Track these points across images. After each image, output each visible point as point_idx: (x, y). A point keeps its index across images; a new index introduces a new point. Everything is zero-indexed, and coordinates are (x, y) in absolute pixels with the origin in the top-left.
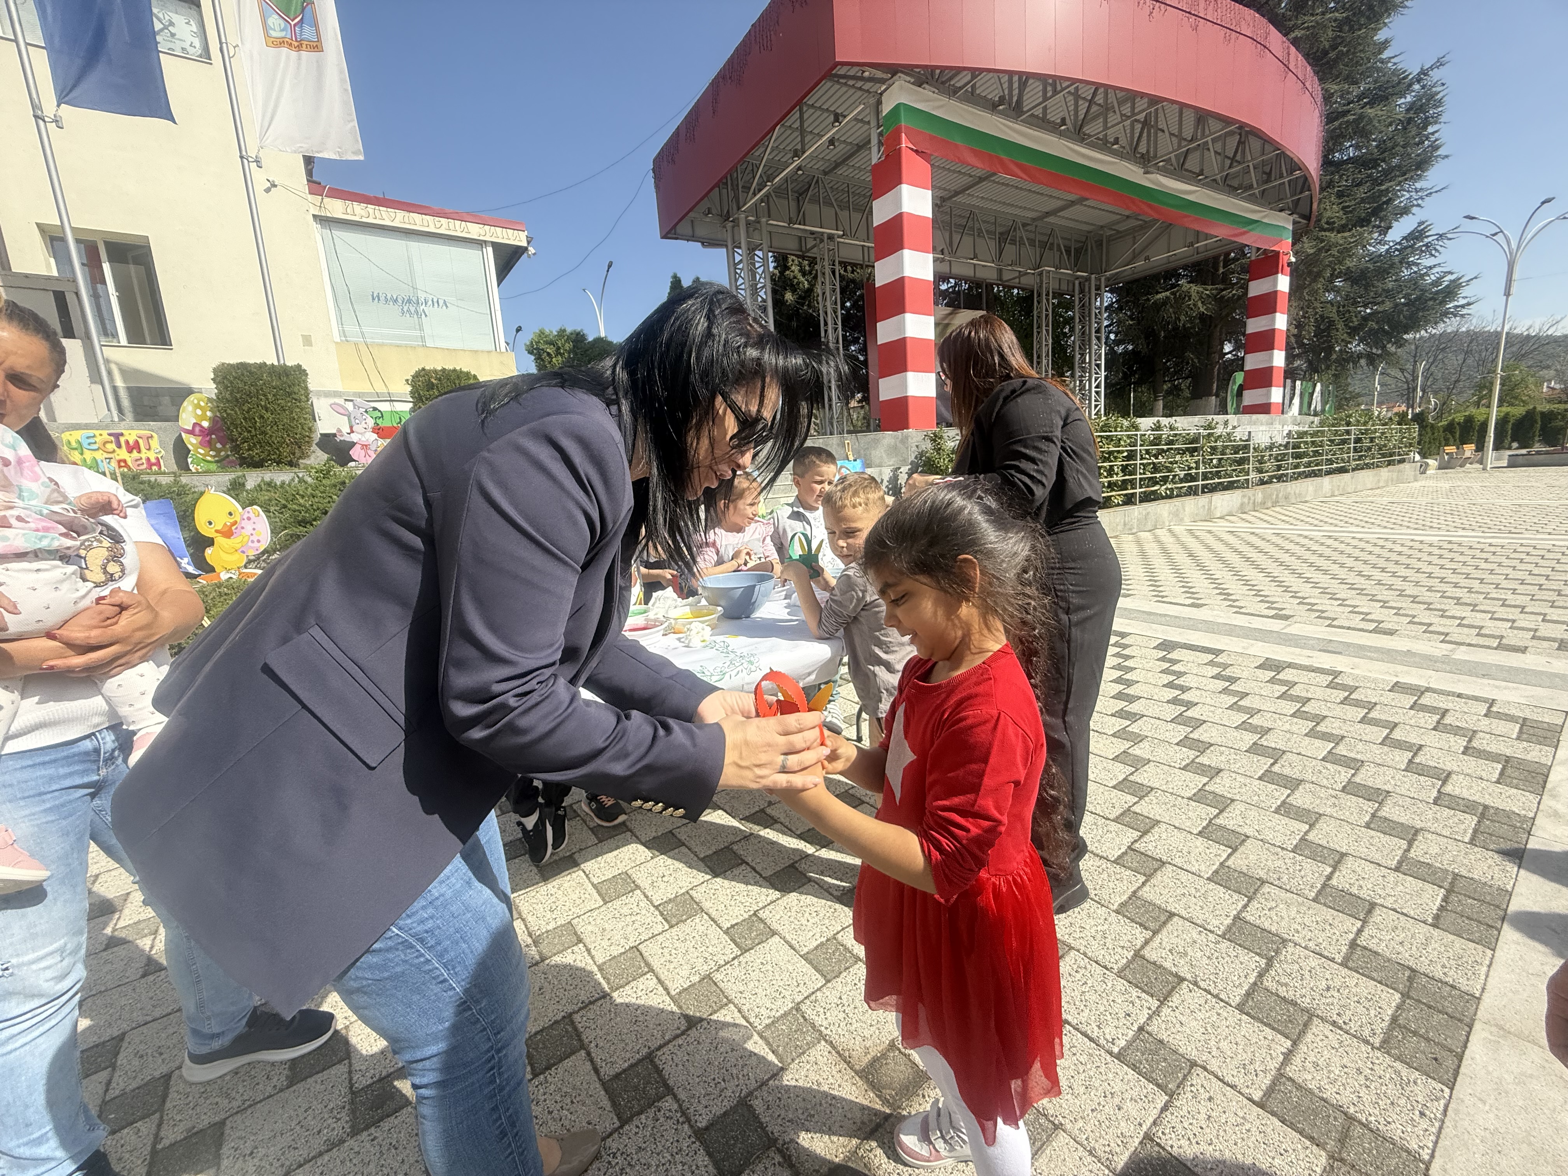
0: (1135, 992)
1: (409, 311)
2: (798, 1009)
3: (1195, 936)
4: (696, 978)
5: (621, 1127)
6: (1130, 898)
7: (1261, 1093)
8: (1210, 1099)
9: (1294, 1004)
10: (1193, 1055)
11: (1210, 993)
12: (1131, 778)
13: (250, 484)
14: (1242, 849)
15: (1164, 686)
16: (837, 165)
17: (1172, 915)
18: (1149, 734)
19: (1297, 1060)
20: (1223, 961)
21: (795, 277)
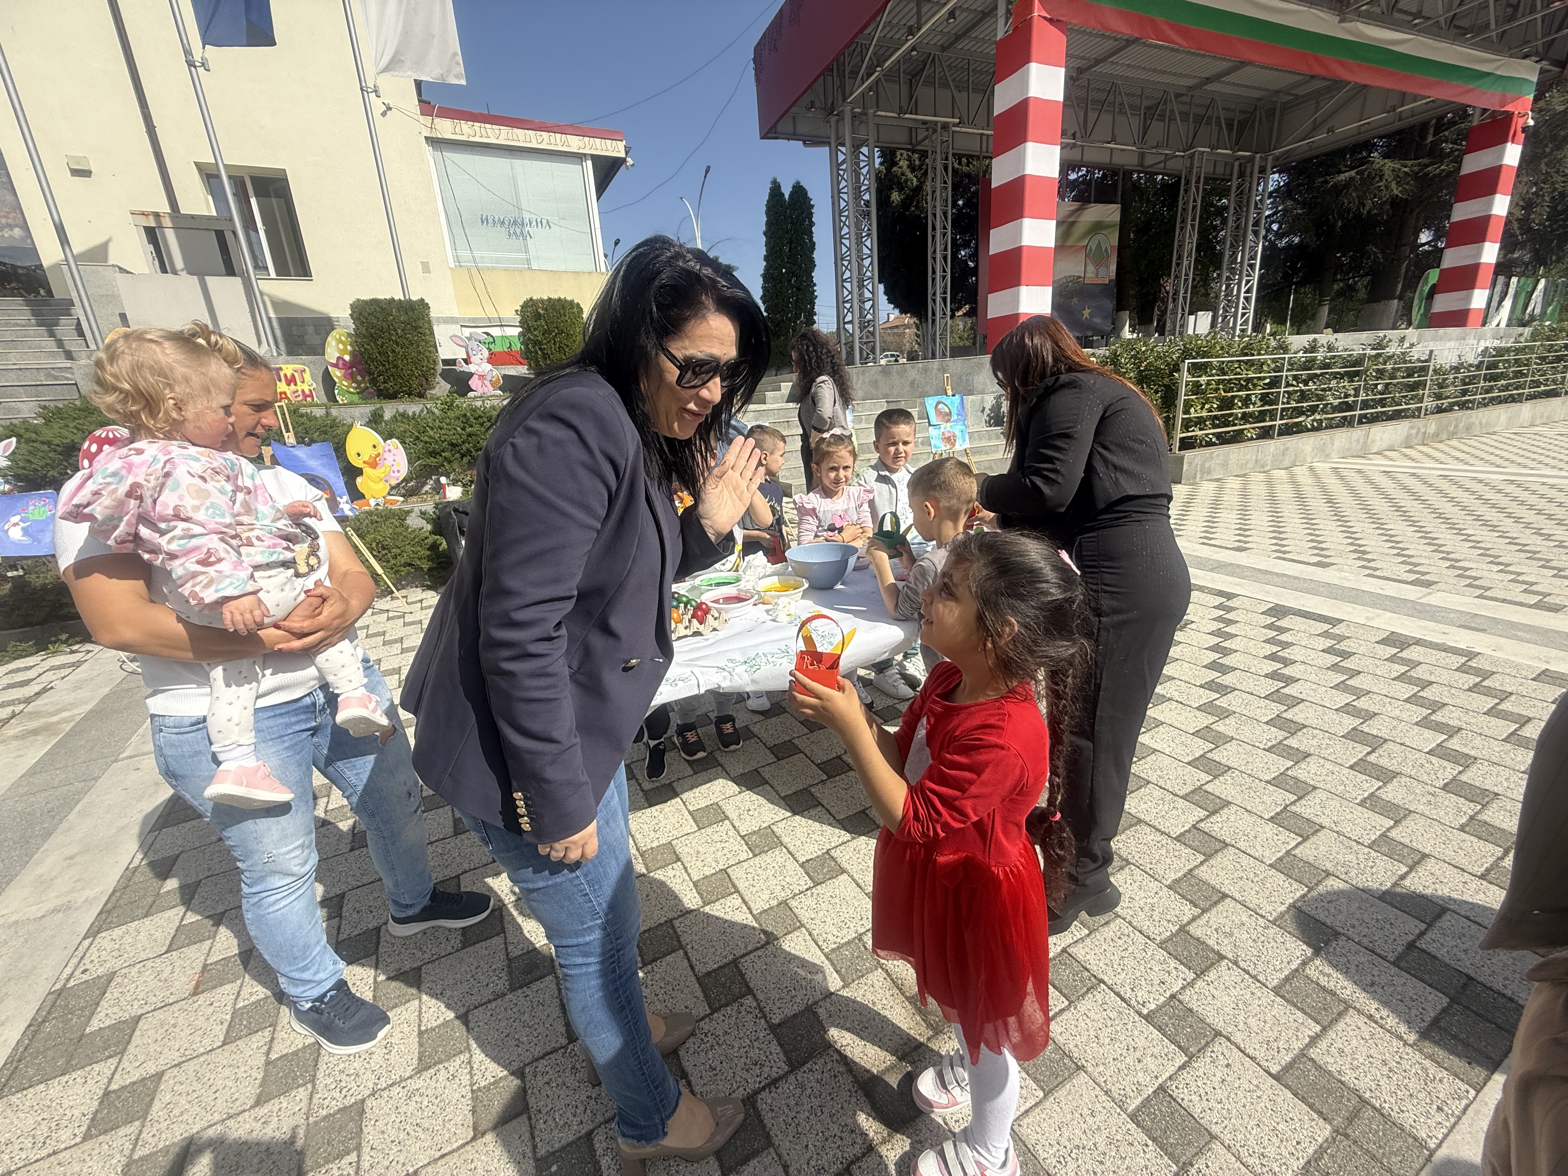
0: (1173, 963)
1: (515, 233)
2: (860, 939)
3: (1244, 918)
4: (774, 903)
5: (712, 1014)
6: (1185, 876)
7: (1279, 1068)
8: (1228, 1065)
9: (1333, 993)
10: (1220, 1025)
11: (1248, 973)
12: (1209, 755)
13: (387, 416)
14: (1313, 839)
15: (1265, 657)
16: (958, 38)
17: (1225, 896)
18: (1238, 710)
19: (1323, 1044)
20: (1268, 945)
21: (903, 174)
